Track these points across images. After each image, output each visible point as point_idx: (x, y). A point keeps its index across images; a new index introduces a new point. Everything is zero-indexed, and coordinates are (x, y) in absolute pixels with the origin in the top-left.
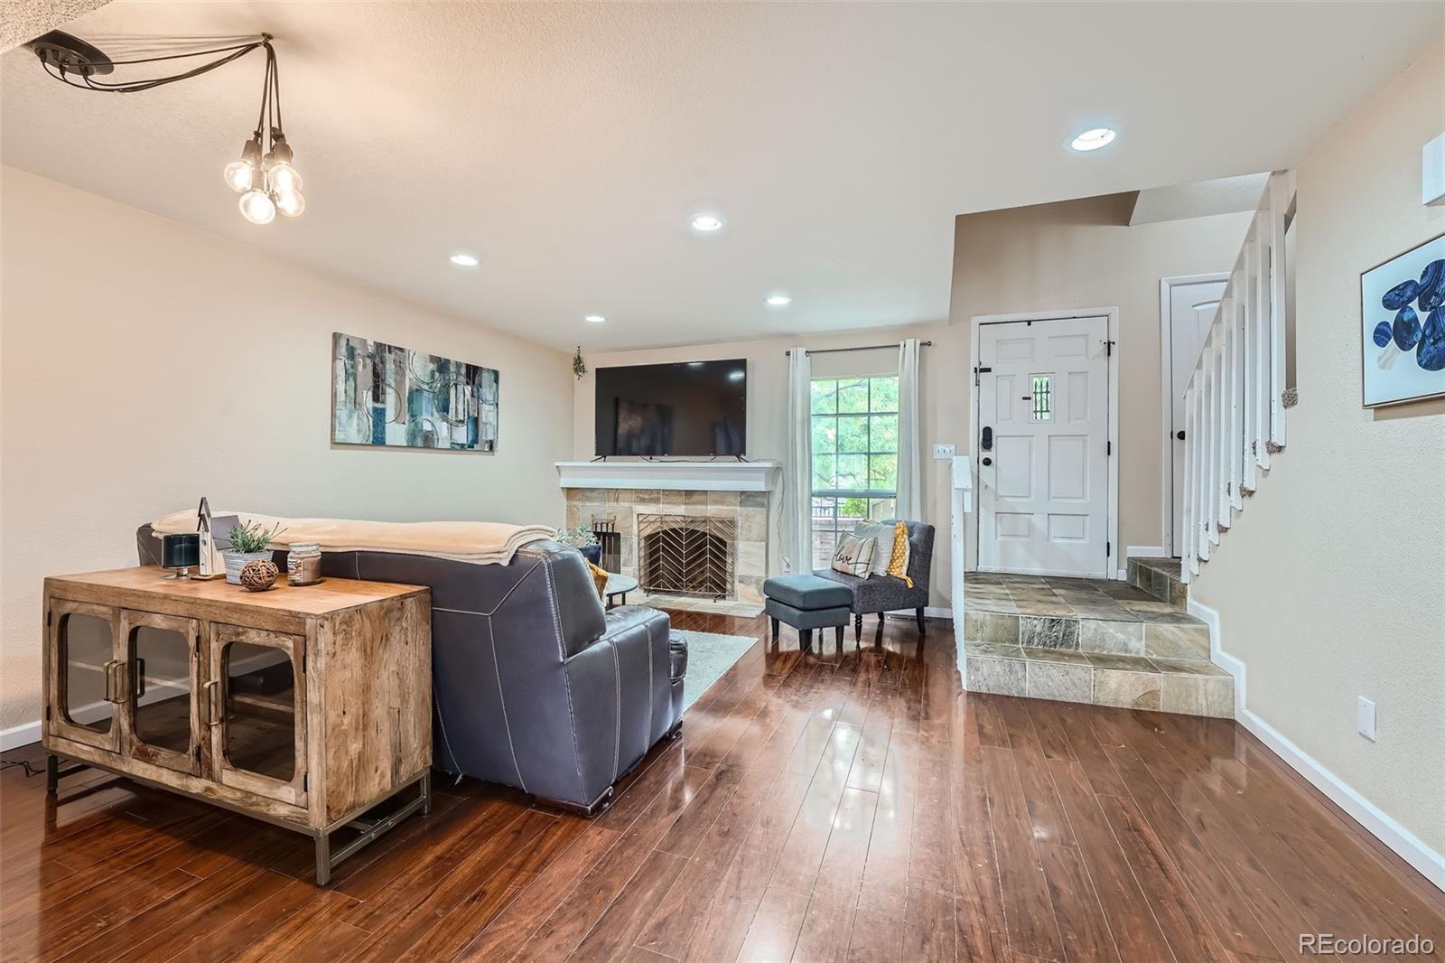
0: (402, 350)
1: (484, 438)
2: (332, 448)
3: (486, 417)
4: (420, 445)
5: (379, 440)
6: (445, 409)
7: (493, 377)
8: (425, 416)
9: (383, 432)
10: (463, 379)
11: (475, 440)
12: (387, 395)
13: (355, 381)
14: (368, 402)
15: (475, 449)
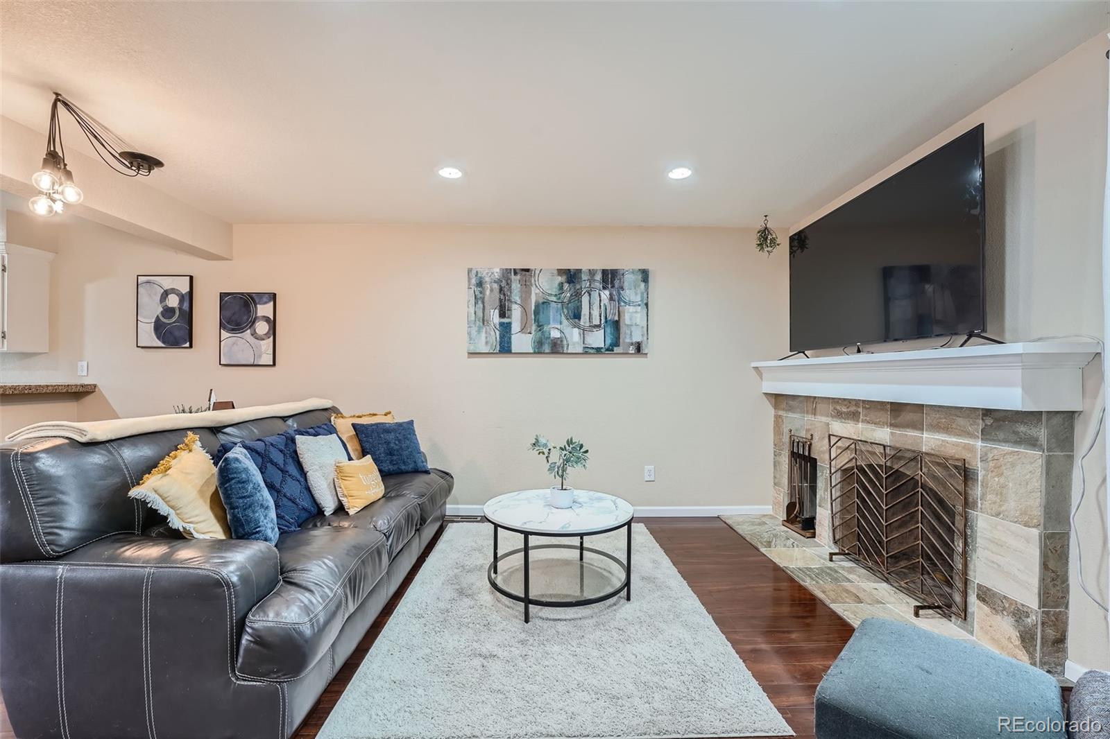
0: (527, 270)
1: (628, 340)
2: (469, 358)
3: (631, 319)
4: (547, 351)
5: (505, 348)
6: (577, 316)
7: (640, 277)
8: (552, 325)
9: (509, 343)
10: (599, 285)
11: (616, 343)
12: (513, 311)
13: (483, 303)
14: (495, 317)
15: (615, 352)
